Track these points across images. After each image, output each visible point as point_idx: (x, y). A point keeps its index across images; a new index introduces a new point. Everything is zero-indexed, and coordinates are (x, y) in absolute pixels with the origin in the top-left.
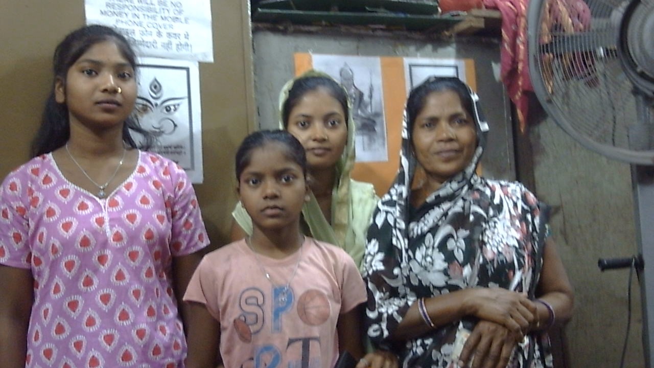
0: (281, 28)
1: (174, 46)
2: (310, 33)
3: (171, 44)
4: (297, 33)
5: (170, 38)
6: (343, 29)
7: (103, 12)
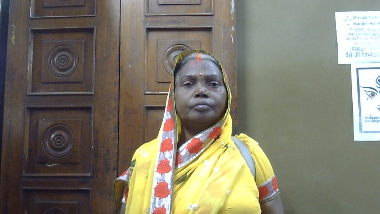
7: (347, 39)
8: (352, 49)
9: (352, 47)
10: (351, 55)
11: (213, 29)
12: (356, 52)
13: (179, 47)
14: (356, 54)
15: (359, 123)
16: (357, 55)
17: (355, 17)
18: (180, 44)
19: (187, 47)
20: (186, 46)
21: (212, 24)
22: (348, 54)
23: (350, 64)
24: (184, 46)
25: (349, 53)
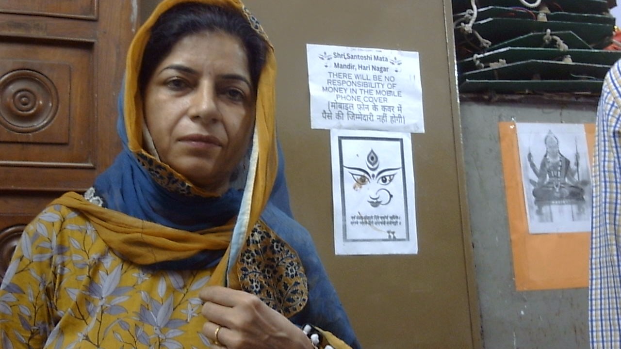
0: (486, 97)
1: (389, 119)
2: (512, 102)
3: (386, 117)
4: (502, 102)
5: (384, 111)
6: (546, 96)
7: (325, 88)
8: (332, 106)
9: (332, 103)
10: (330, 115)
11: (96, 47)
12: (338, 110)
13: (24, 74)
14: (339, 114)
15: (343, 225)
16: (339, 116)
17: (337, 54)
18: (27, 69)
19: (42, 74)
20: (39, 73)
21: (95, 37)
22: (325, 113)
23: (329, 131)
24: (35, 73)
25: (327, 111)
